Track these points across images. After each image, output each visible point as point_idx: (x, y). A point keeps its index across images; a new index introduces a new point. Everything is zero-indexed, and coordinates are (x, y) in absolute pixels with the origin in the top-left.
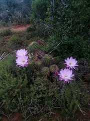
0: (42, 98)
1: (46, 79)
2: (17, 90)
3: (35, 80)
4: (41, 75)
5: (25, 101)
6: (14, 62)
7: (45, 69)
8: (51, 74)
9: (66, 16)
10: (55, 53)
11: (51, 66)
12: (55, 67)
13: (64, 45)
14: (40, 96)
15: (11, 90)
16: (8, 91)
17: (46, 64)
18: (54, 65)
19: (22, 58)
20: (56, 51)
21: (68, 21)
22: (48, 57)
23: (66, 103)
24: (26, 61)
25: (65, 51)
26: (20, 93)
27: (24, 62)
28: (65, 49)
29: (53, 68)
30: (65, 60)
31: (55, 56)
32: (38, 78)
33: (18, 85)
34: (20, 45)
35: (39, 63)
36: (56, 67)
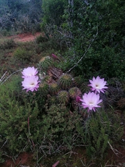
0: (59, 133)
1: (63, 107)
2: (25, 123)
3: (48, 108)
4: (57, 102)
5: (36, 138)
6: (20, 84)
7: (62, 94)
8: (71, 99)
9: (90, 20)
10: (76, 72)
11: (71, 89)
12: (76, 91)
13: (87, 60)
14: (57, 130)
15: (17, 123)
16: (12, 124)
17: (63, 87)
18: (74, 88)
19: (30, 79)
20: (77, 68)
21: (92, 26)
22: (66, 77)
23: (92, 138)
24: (36, 83)
25: (90, 68)
26: (29, 127)
27: (33, 84)
28: (90, 66)
29: (73, 92)
30: (90, 81)
31: (75, 75)
32: (53, 106)
33: (26, 115)
34: (27, 61)
35: (54, 85)
36: (78, 90)
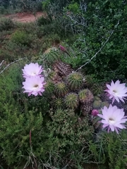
1: (72, 113)
2: (25, 138)
4: (64, 107)
7: (71, 98)
8: (81, 104)
10: (88, 70)
11: (81, 92)
12: (87, 94)
17: (72, 89)
18: (86, 90)
19: (34, 79)
20: (89, 66)
21: (113, 13)
22: (76, 76)
25: (105, 66)
27: (36, 86)
28: (105, 63)
29: (85, 95)
32: (59, 111)
35: (61, 85)
36: (90, 93)
